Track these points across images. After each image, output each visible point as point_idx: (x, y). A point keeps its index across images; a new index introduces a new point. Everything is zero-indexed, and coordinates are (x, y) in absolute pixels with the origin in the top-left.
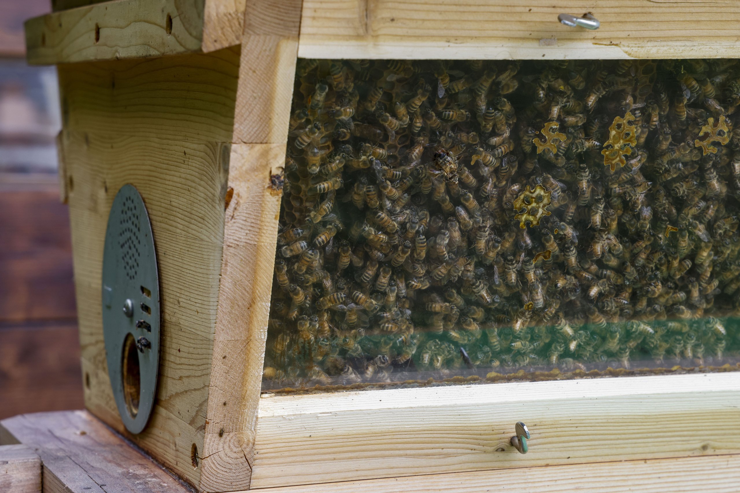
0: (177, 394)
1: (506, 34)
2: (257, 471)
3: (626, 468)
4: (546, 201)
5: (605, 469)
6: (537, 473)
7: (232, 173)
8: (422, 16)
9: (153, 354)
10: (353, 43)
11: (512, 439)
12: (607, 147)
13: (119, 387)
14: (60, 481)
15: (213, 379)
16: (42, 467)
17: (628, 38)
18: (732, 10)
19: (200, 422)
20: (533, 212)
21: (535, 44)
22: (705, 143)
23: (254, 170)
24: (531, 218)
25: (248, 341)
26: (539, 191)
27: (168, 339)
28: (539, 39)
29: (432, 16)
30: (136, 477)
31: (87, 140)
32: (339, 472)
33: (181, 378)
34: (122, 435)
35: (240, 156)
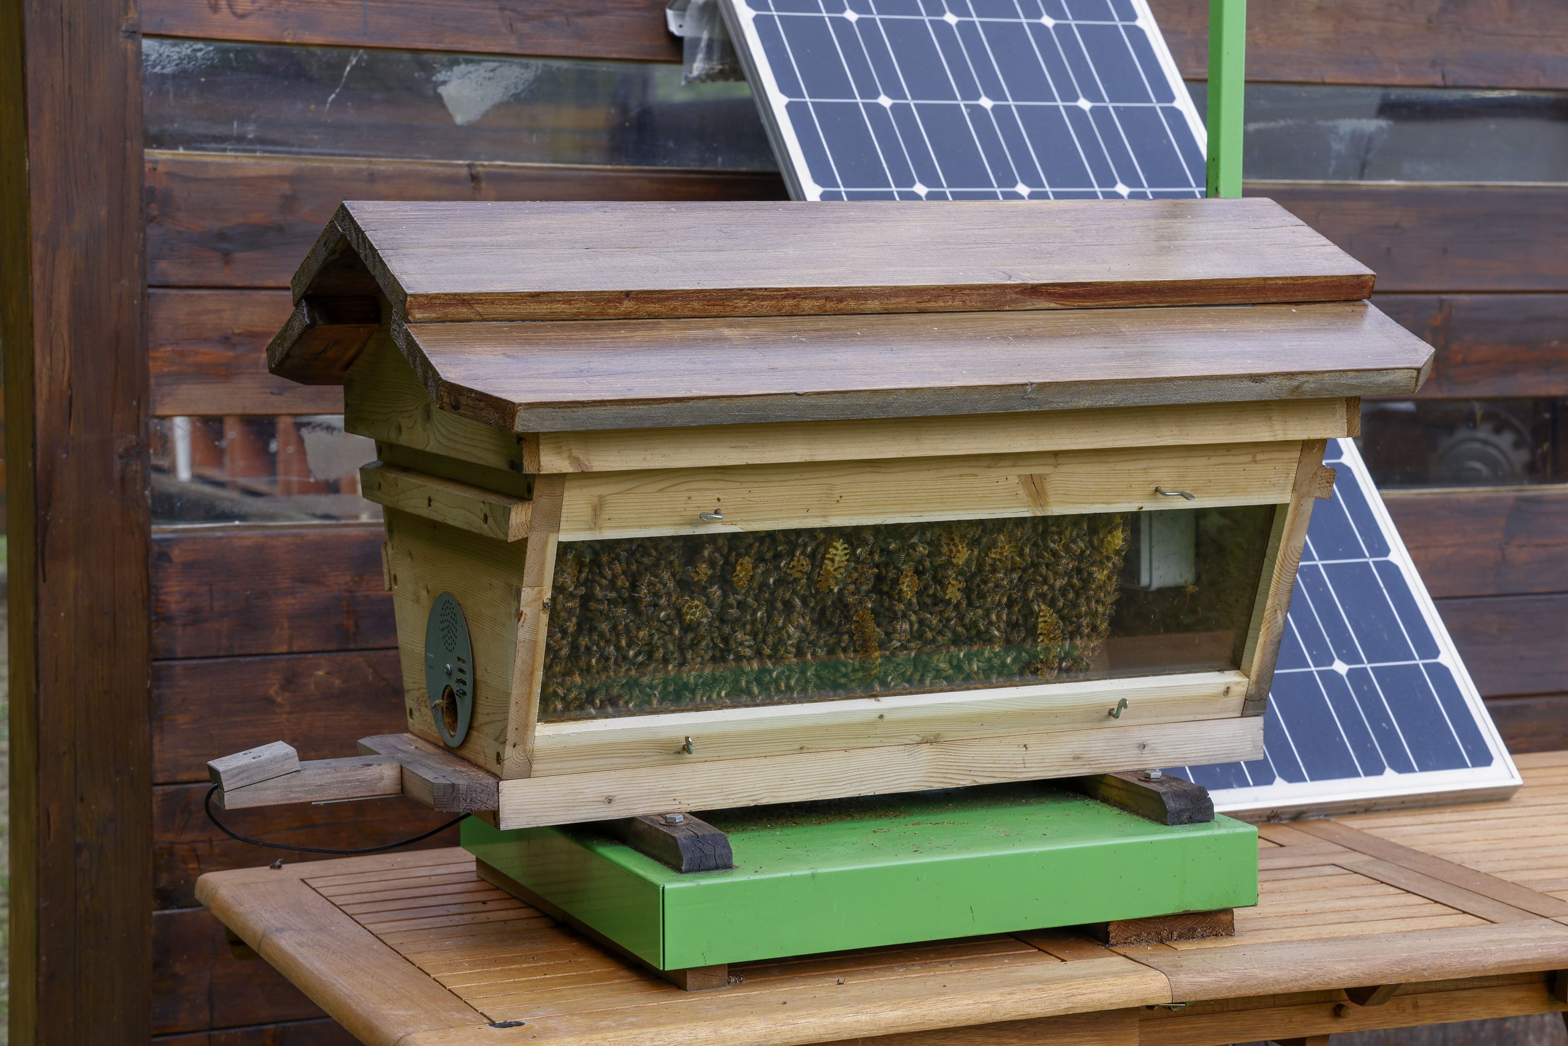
0: (486, 723)
1: (672, 522)
2: (535, 767)
3: (754, 762)
4: (701, 607)
5: (741, 762)
6: (699, 765)
7: (522, 603)
8: (626, 516)
9: (468, 699)
10: (588, 532)
11: (684, 746)
12: (736, 576)
13: (440, 718)
14: (418, 775)
15: (510, 715)
16: (401, 767)
17: (741, 520)
18: (800, 503)
19: (502, 740)
20: (694, 614)
21: (689, 527)
22: (793, 571)
23: (534, 601)
24: (692, 617)
25: (530, 693)
26: (696, 602)
27: (479, 690)
28: (691, 524)
29: (631, 516)
30: (462, 772)
31: (410, 555)
32: (582, 767)
33: (488, 714)
34: (443, 748)
35: (527, 594)
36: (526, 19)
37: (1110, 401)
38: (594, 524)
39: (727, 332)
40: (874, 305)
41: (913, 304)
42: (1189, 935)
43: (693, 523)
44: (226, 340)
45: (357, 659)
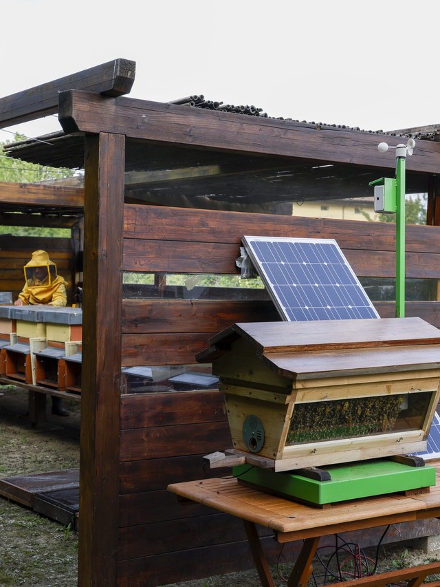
0: (269, 447)
2: (283, 457)
7: (286, 418)
9: (262, 441)
15: (279, 445)
19: (276, 451)
25: (284, 439)
27: (266, 439)
31: (236, 405)
35: (287, 416)
36: (204, 264)
37: (410, 369)
38: (302, 400)
39: (327, 354)
40: (354, 346)
41: (362, 346)
42: (421, 493)
43: (321, 399)
44: (135, 347)
45: (163, 428)
